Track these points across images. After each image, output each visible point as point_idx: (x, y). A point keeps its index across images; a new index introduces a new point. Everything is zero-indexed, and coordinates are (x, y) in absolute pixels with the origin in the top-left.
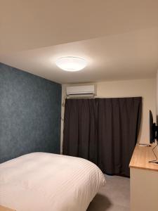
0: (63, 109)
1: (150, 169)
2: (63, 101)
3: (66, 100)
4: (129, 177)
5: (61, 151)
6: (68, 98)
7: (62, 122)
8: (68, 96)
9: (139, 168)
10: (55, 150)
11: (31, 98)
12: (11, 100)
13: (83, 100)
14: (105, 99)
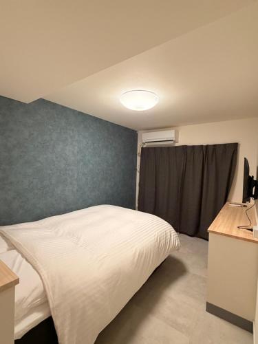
0: (139, 159)
1: (237, 238)
2: (139, 151)
3: (142, 148)
4: (208, 240)
5: (137, 205)
6: (145, 146)
7: (138, 174)
8: (144, 144)
9: (221, 234)
10: (129, 205)
11: (100, 145)
12: (76, 147)
13: (161, 149)
14: (193, 147)
